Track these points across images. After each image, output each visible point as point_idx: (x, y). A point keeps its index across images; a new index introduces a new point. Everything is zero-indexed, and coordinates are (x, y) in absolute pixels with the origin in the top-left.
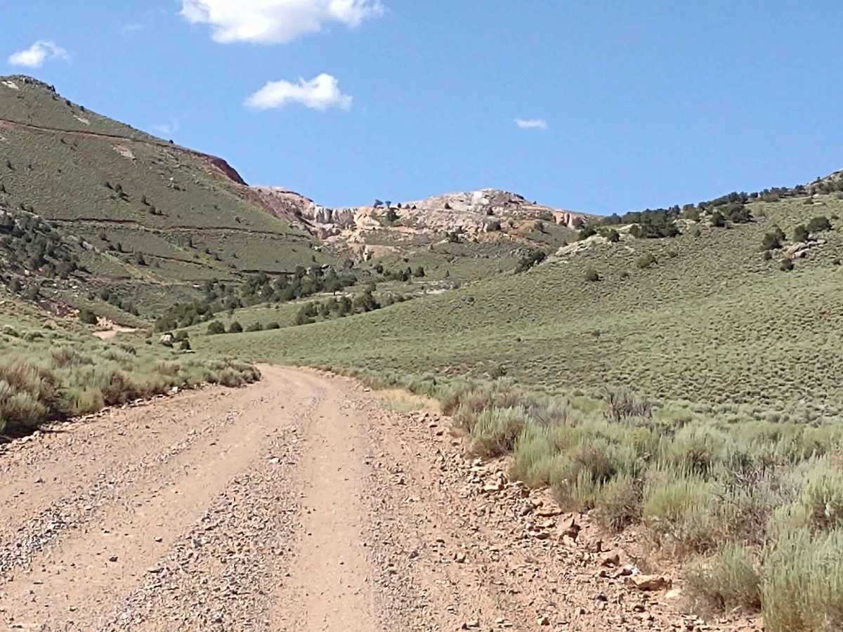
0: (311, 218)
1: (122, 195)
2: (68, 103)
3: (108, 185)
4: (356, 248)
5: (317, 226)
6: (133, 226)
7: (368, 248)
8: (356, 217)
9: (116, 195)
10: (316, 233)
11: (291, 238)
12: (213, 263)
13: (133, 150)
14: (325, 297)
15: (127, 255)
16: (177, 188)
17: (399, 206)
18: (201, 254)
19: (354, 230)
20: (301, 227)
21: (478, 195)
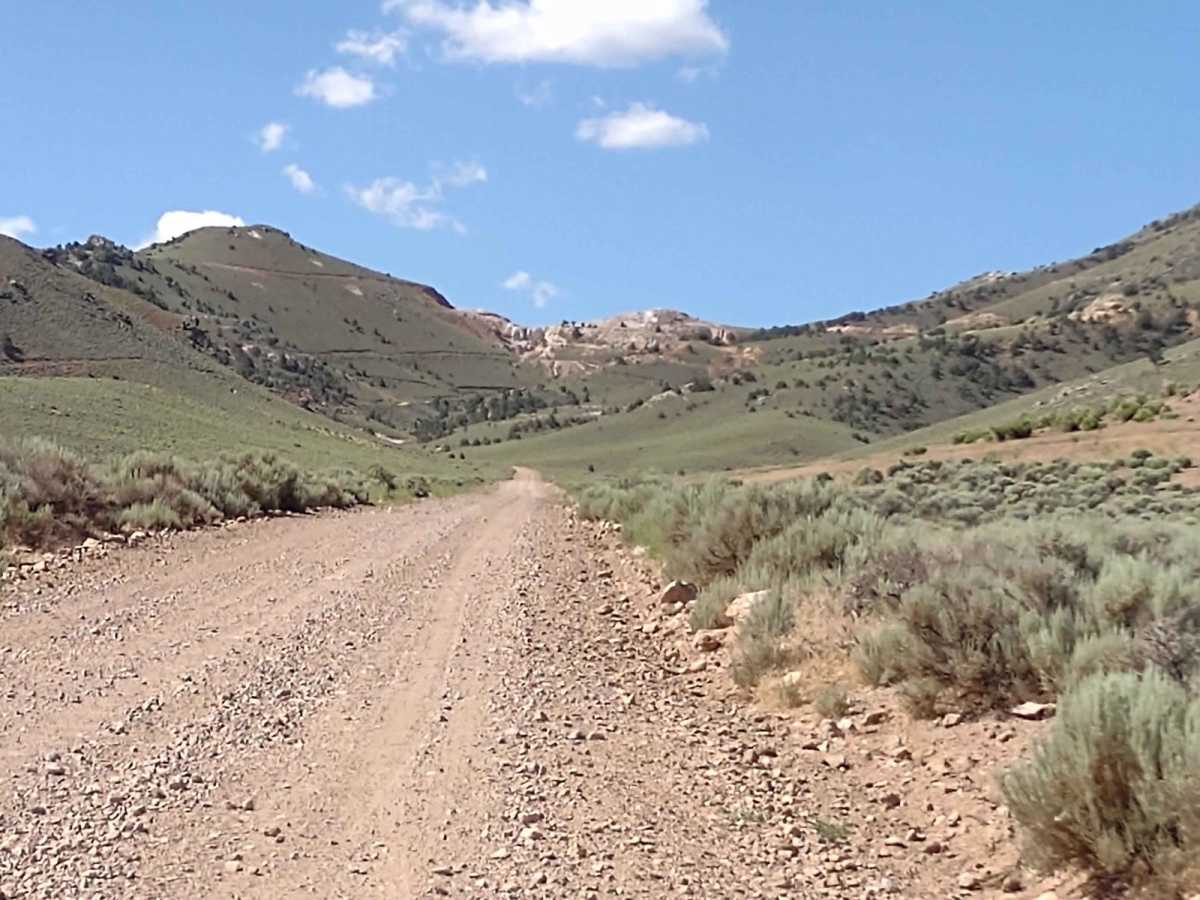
0: (509, 337)
1: (359, 328)
2: (303, 247)
3: (346, 321)
4: (547, 363)
5: (515, 344)
6: (371, 354)
7: (557, 363)
8: (547, 334)
9: (353, 328)
10: (512, 350)
11: (494, 357)
12: (435, 382)
13: (361, 288)
14: (524, 417)
15: (371, 380)
16: (400, 320)
17: (583, 325)
18: (425, 374)
19: (545, 346)
20: (501, 346)
21: (649, 314)
